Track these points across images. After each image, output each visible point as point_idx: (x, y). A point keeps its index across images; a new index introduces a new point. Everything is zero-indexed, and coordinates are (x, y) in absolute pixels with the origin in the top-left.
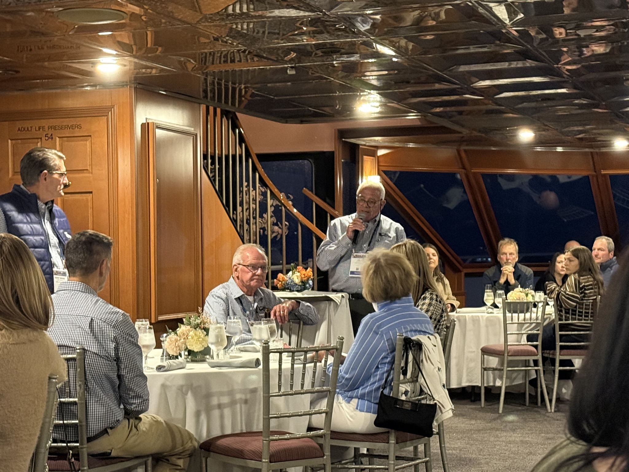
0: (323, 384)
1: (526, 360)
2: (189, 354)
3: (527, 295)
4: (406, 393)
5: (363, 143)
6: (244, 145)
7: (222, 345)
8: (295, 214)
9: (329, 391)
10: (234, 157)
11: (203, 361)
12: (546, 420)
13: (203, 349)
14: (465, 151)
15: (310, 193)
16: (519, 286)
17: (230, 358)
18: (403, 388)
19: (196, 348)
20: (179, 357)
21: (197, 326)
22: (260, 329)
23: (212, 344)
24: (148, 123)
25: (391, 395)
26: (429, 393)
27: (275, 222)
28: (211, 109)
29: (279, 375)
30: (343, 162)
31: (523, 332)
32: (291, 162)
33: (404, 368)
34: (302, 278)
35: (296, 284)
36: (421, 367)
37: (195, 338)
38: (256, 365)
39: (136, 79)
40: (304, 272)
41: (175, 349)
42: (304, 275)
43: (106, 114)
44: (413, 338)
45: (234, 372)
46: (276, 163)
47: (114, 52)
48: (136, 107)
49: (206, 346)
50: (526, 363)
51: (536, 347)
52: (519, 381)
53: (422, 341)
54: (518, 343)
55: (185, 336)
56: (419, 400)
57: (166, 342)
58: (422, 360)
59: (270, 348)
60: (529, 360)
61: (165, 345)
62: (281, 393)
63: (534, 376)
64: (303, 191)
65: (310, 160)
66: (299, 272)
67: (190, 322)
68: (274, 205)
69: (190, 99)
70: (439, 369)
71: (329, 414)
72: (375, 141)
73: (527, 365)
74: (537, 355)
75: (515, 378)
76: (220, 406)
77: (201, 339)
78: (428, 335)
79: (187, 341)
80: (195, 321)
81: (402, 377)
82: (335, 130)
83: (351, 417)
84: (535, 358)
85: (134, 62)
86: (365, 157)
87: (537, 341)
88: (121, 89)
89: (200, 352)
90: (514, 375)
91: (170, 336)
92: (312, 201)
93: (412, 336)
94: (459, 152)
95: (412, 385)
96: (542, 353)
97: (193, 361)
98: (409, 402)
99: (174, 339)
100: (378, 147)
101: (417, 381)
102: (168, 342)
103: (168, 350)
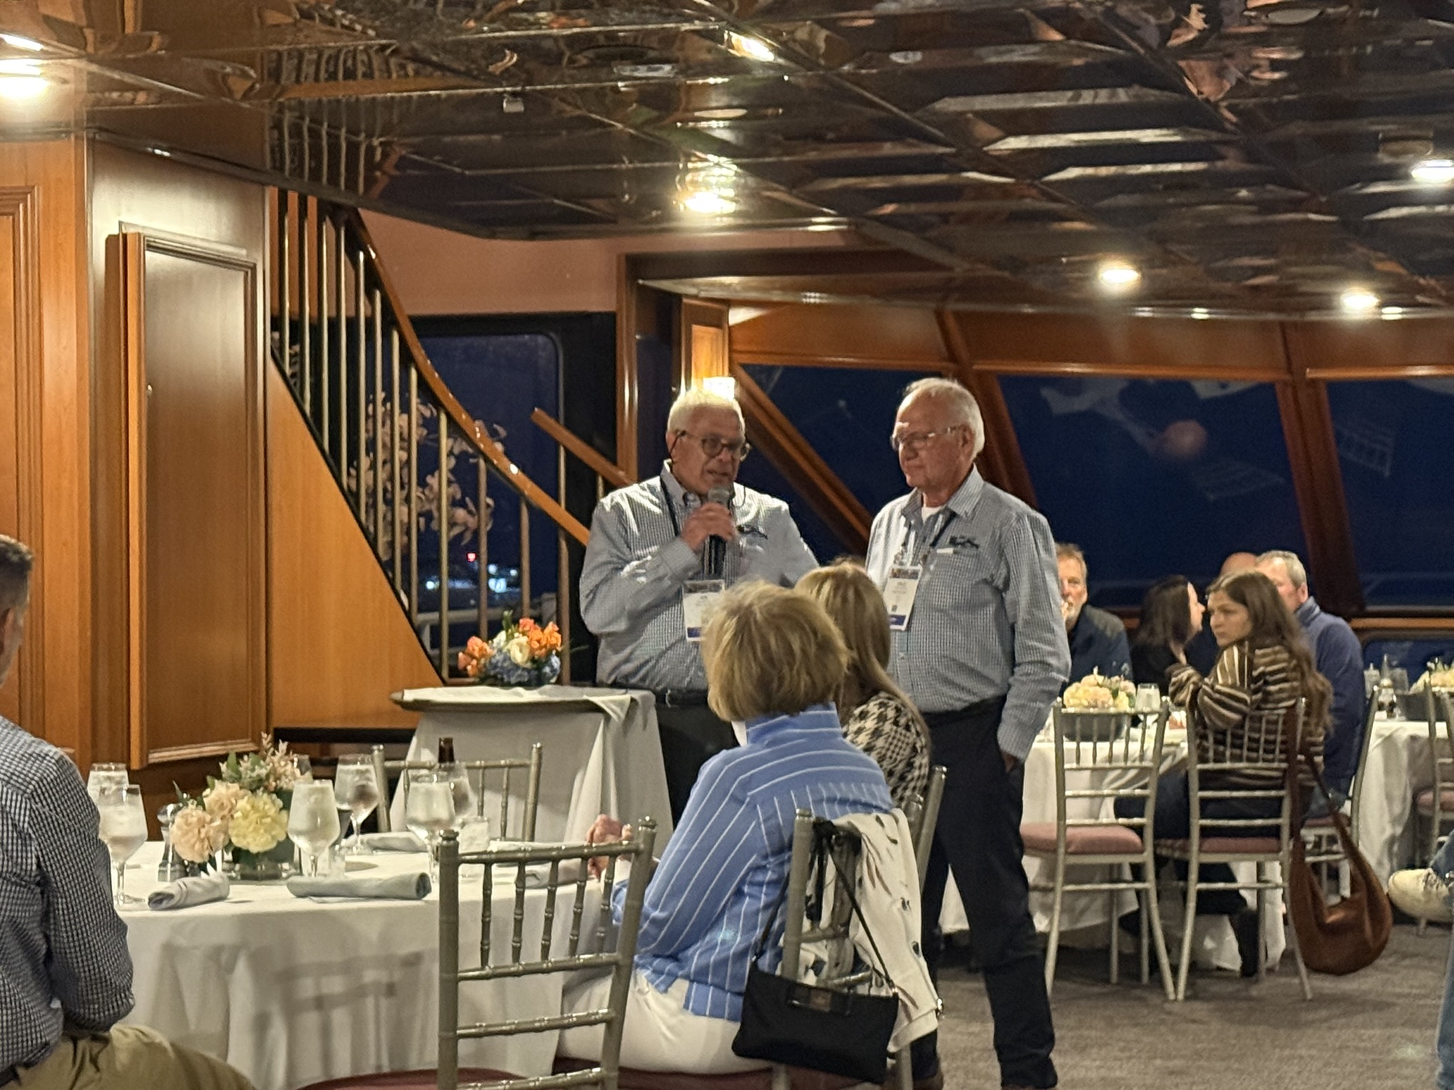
0: (598, 945)
1: (1111, 866)
2: (236, 860)
3: (1115, 694)
4: (817, 966)
5: (693, 291)
6: (378, 294)
7: (326, 838)
8: (514, 480)
9: (616, 963)
10: (352, 323)
11: (274, 877)
12: (1163, 1022)
13: (274, 845)
14: (958, 315)
15: (552, 421)
16: (1096, 670)
17: (347, 870)
18: (810, 953)
19: (256, 843)
20: (209, 867)
21: (257, 786)
22: (429, 794)
23: (299, 833)
24: (125, 236)
25: (778, 972)
26: (879, 967)
27: (459, 496)
28: (293, 198)
29: (483, 922)
30: (639, 343)
31: (1106, 792)
32: (502, 339)
33: (813, 901)
34: (532, 651)
35: (517, 666)
36: (857, 896)
37: (253, 817)
38: (418, 891)
39: (92, 116)
40: (537, 633)
41: (197, 846)
42: (539, 641)
43: (11, 210)
44: (836, 822)
45: (359, 910)
46: (461, 342)
47: (38, 47)
48: (91, 190)
49: (282, 838)
50: (1113, 874)
51: (1139, 830)
52: (1093, 920)
53: (862, 829)
54: (1092, 821)
55: (226, 812)
56: (852, 985)
57: (173, 828)
58: (861, 880)
59: (461, 851)
60: (1120, 866)
61: (172, 833)
62: (487, 970)
63: (1135, 907)
64: (533, 417)
65: (553, 335)
66: (524, 634)
67: (238, 773)
68: (456, 451)
69: (237, 171)
70: (903, 903)
71: (614, 1024)
72: (722, 286)
73: (1115, 876)
74: (1141, 852)
75: (1083, 912)
76: (321, 1003)
77: (268, 820)
78: (875, 814)
79: (231, 824)
80: (253, 770)
81: (807, 924)
82: (619, 257)
83: (670, 1028)
84: (1136, 859)
85: (89, 73)
86: (696, 329)
87: (1142, 816)
88: (51, 143)
89: (266, 853)
90: (1082, 902)
91: (185, 811)
92: (557, 444)
93: (836, 817)
94: (939, 315)
95: (833, 945)
96: (1155, 846)
97: (246, 878)
98: (826, 990)
99: (195, 819)
100: (729, 303)
101: (846, 933)
102: (179, 828)
103: (178, 849)
